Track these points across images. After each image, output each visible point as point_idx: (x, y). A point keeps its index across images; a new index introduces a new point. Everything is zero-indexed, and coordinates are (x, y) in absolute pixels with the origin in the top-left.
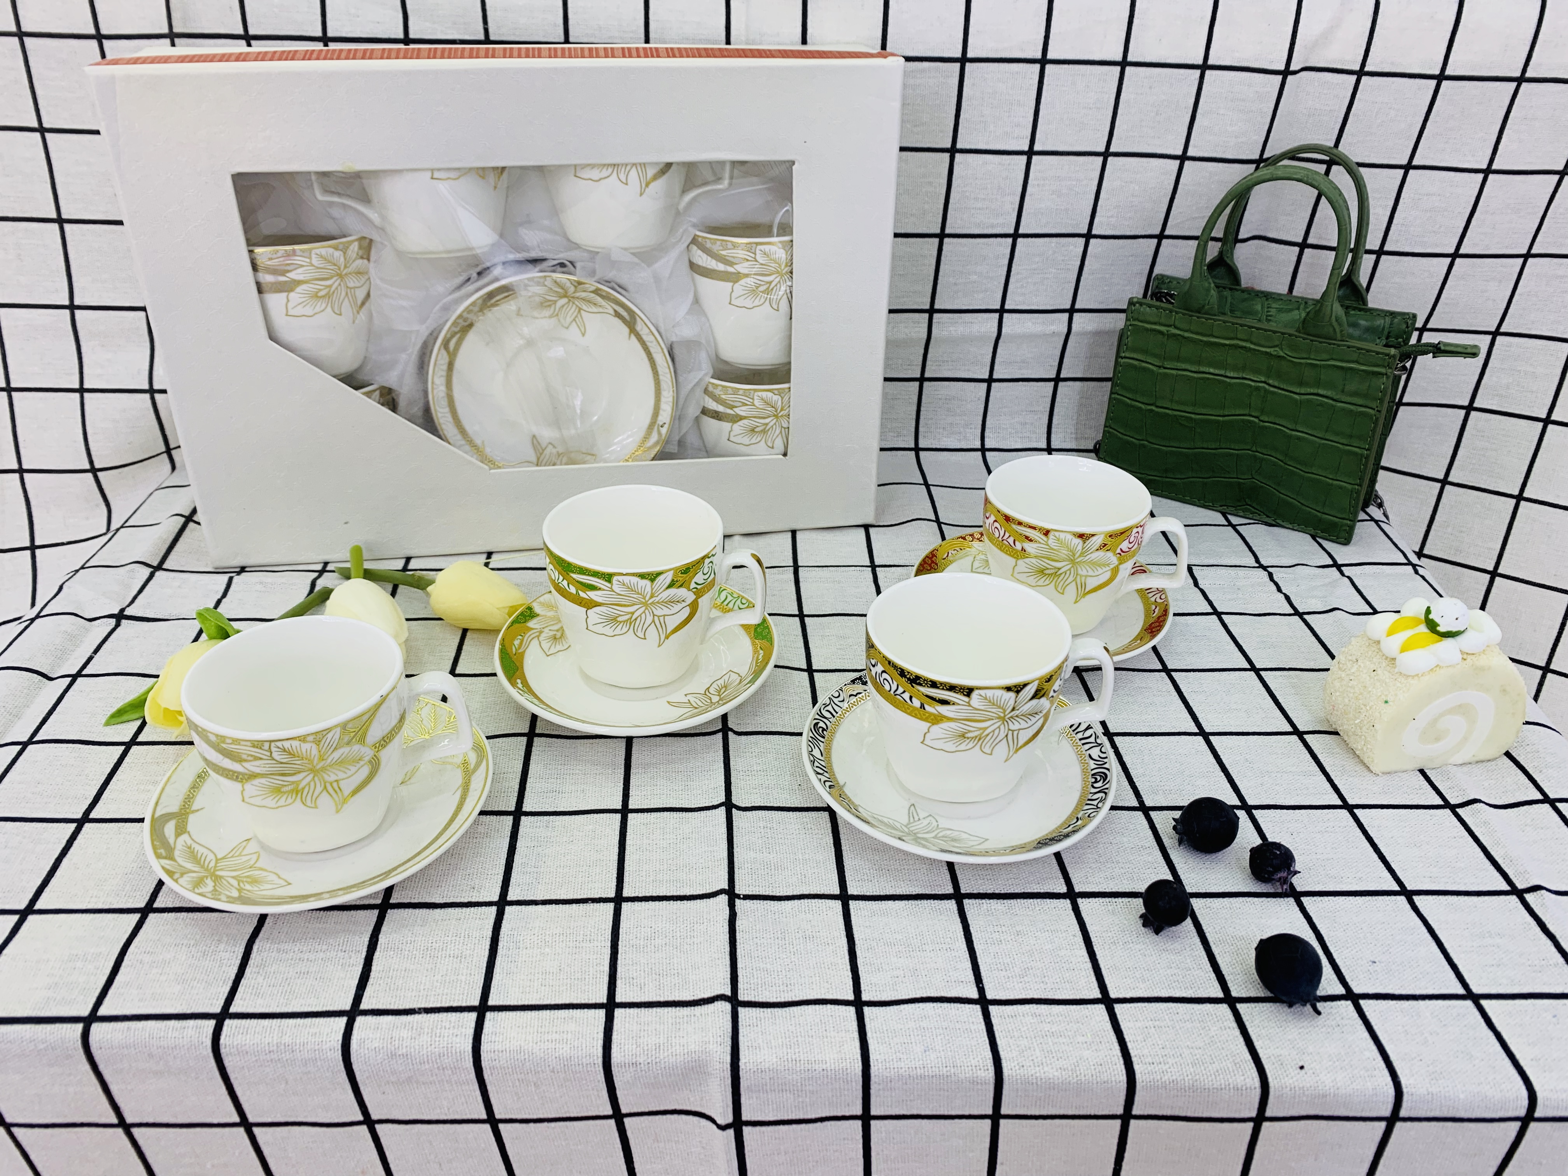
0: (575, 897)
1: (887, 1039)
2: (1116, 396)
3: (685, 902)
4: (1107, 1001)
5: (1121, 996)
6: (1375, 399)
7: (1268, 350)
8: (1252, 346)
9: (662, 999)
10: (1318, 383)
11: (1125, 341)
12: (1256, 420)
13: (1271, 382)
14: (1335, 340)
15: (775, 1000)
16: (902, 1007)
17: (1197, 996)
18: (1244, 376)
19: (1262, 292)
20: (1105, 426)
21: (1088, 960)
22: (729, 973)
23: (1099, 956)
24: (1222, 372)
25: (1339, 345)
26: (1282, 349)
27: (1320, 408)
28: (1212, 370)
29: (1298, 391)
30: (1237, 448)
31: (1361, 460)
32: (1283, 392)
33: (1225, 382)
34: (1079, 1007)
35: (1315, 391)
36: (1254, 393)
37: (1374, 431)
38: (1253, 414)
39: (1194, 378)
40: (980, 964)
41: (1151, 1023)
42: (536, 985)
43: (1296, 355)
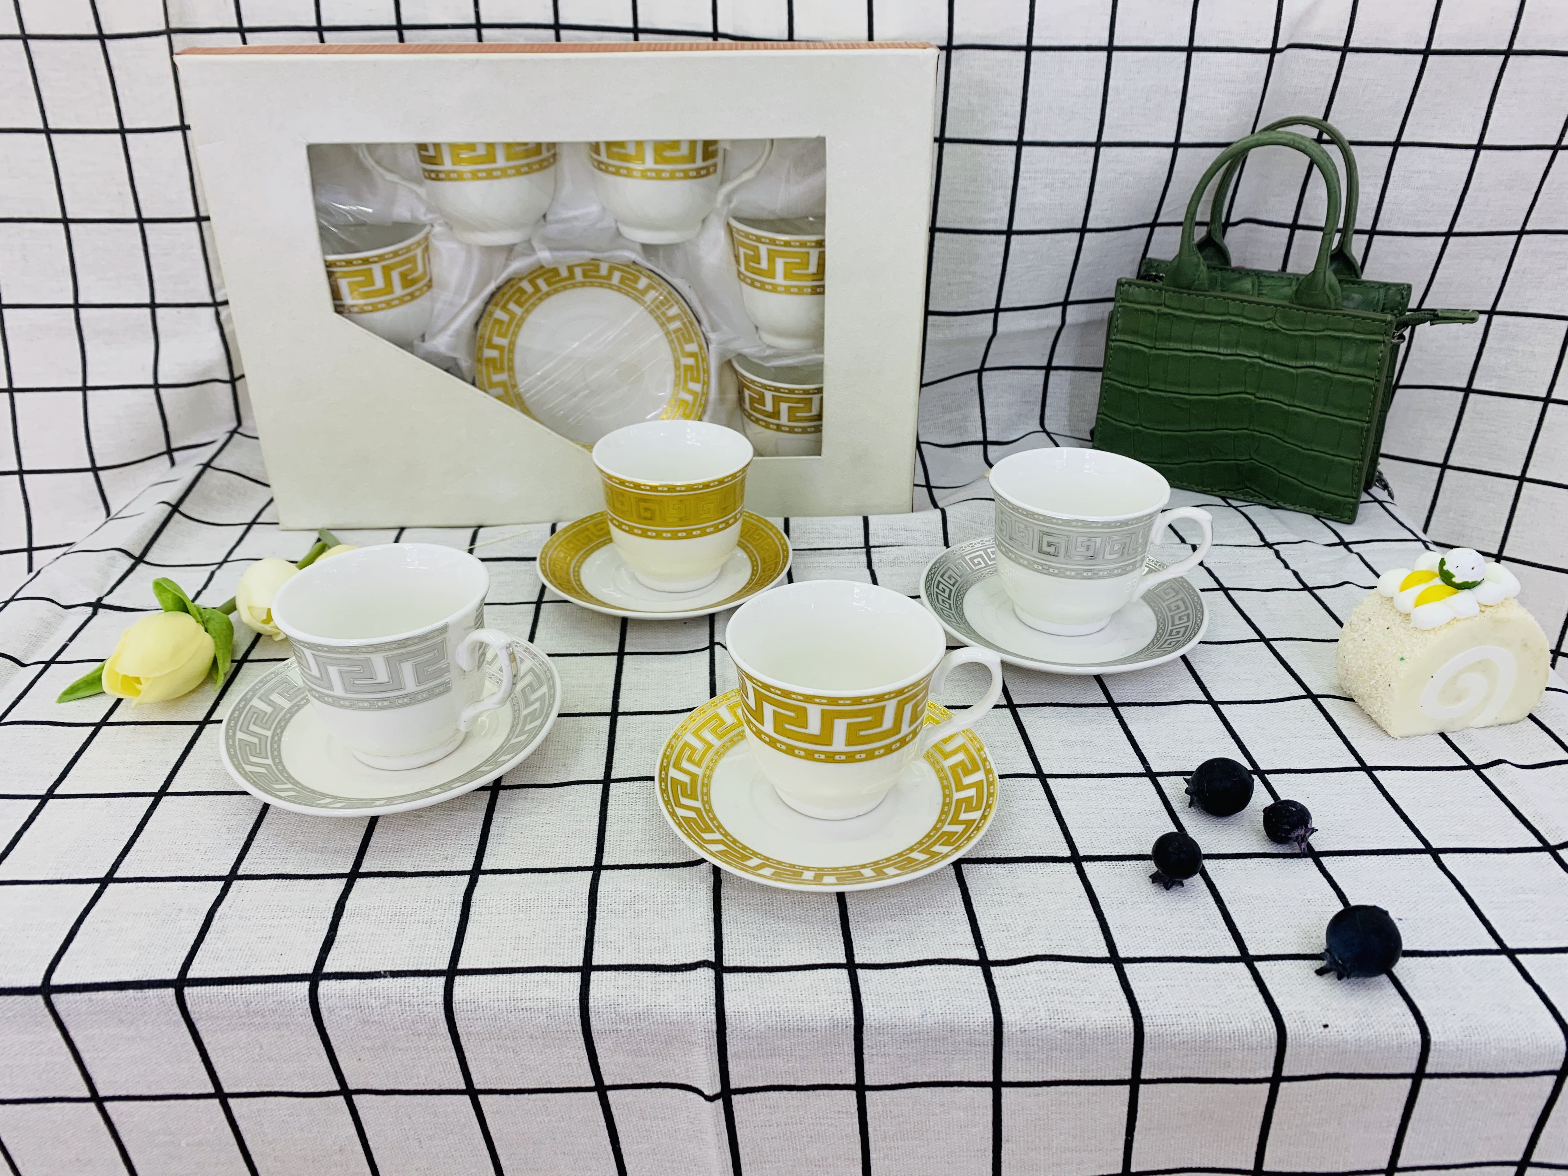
0: (552, 866)
1: (882, 1002)
2: (1108, 381)
3: (668, 869)
4: (1116, 960)
5: (1131, 956)
6: (1373, 369)
7: (1262, 324)
8: (1245, 321)
9: (641, 963)
10: (1314, 357)
11: (1115, 323)
12: (1252, 397)
13: (1265, 356)
14: (1330, 309)
15: (762, 965)
16: (898, 970)
17: (1211, 955)
18: (1238, 352)
19: (1254, 271)
20: (1098, 413)
21: (1095, 919)
22: (713, 938)
23: (1107, 916)
24: (1215, 350)
25: (1334, 315)
26: (1275, 322)
27: (1316, 382)
28: (1204, 348)
29: (1293, 364)
30: (1234, 427)
31: (1362, 433)
32: (1279, 367)
33: (1219, 360)
34: (1086, 965)
35: (1312, 363)
36: (1250, 369)
37: (1374, 402)
38: (1249, 391)
39: (1187, 357)
40: (980, 926)
41: (1163, 982)
42: (508, 949)
43: (1290, 328)
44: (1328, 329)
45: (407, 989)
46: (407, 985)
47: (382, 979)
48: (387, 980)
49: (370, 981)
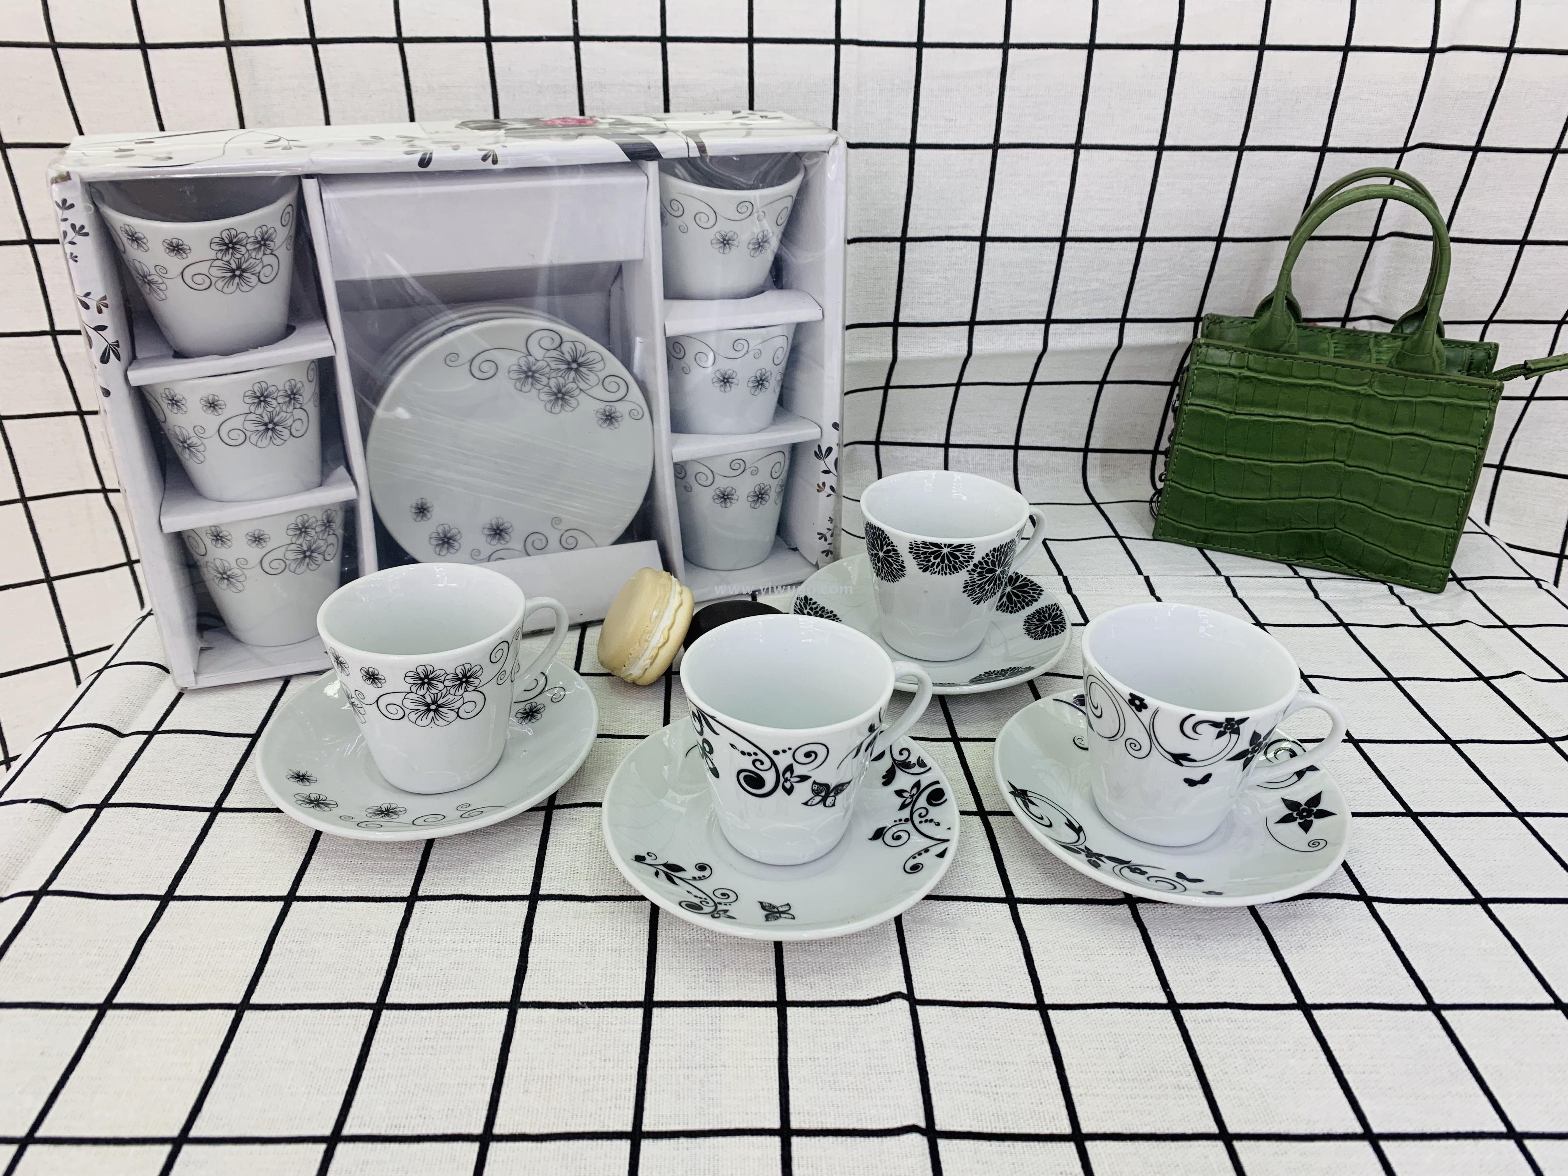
1: (1077, 1044)
4: (1304, 1007)
5: (1317, 1002)
7: (1355, 389)
8: (1339, 386)
10: (1413, 422)
12: (1342, 465)
13: (1359, 423)
14: (1434, 374)
18: (1330, 418)
21: (1277, 965)
22: (903, 972)
23: (1289, 963)
24: (1305, 415)
25: (1436, 379)
26: (1371, 387)
27: (1413, 449)
28: (1290, 414)
29: (1391, 431)
30: (1320, 496)
31: (1459, 502)
32: (1374, 434)
33: (1306, 425)
35: (1408, 430)
36: (1341, 436)
38: (1338, 458)
39: (1269, 422)
42: (701, 980)
43: (1385, 392)
44: (1430, 395)
45: (605, 1018)
46: (605, 1015)
47: (580, 1009)
48: (585, 1010)
49: (569, 1010)
